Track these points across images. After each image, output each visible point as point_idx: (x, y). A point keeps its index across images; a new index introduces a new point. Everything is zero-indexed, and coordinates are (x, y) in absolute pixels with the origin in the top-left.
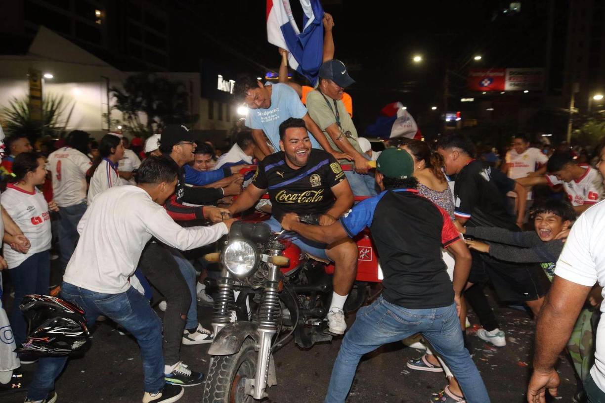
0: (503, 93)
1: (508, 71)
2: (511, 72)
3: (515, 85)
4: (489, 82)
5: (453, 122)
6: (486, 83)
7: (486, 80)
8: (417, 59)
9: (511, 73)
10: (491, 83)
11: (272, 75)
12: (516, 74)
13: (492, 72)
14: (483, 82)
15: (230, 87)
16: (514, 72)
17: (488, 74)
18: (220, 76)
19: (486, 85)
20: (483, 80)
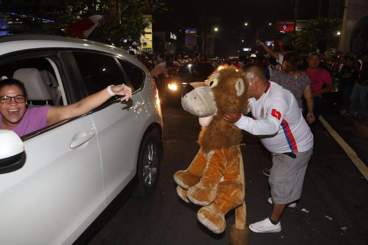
2: (297, 22)
7: (285, 26)
10: (287, 27)
11: (188, 31)
13: (288, 21)
15: (173, 37)
16: (299, 22)
17: (286, 23)
18: (171, 33)
19: (285, 28)
20: (284, 26)
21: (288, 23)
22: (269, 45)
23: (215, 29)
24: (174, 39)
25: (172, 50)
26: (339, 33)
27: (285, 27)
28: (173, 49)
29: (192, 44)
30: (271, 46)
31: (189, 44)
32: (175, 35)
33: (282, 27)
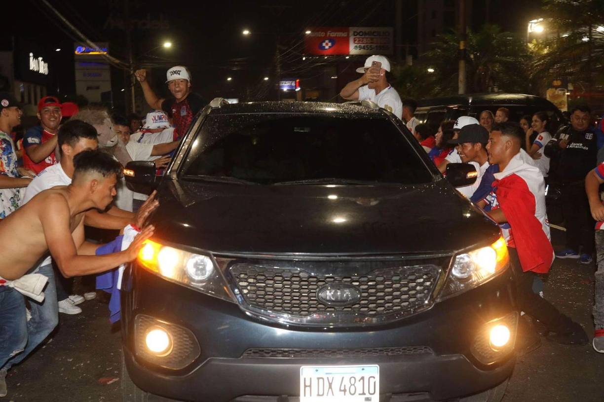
0: (347, 58)
1: (352, 30)
2: (355, 32)
3: (360, 48)
4: (330, 44)
6: (327, 45)
7: (327, 41)
8: (246, 32)
9: (355, 34)
10: (333, 45)
12: (361, 34)
13: (333, 31)
14: (324, 44)
15: (39, 66)
16: (358, 32)
17: (328, 34)
18: (31, 54)
19: (327, 47)
20: (324, 42)
21: (333, 35)
22: (285, 89)
24: (41, 71)
27: (327, 44)
29: (98, 88)
30: (291, 91)
31: (89, 88)
32: (45, 60)
33: (321, 44)
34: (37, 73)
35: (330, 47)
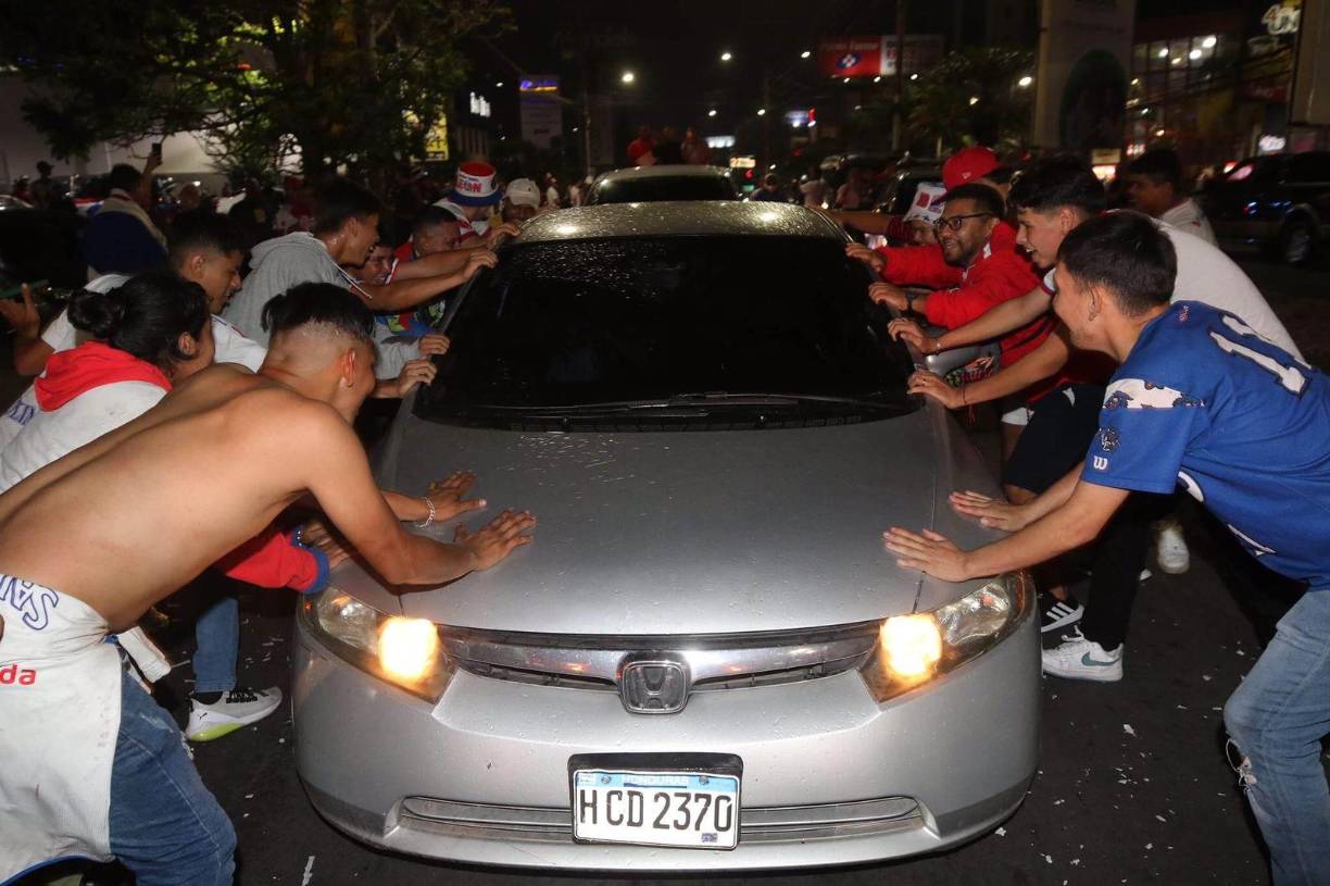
0: (877, 79)
1: (886, 39)
2: (889, 42)
4: (853, 61)
5: (804, 128)
6: (849, 62)
7: (849, 56)
9: (890, 44)
10: (857, 61)
11: (530, 84)
12: (898, 44)
13: (859, 42)
14: (845, 61)
15: (480, 107)
16: (894, 41)
17: (852, 46)
18: (473, 94)
19: (849, 65)
20: (844, 57)
21: (859, 47)
22: (796, 124)
23: (622, 75)
24: (484, 113)
25: (477, 151)
26: (1025, 81)
28: (481, 151)
29: (546, 131)
30: (804, 127)
31: (536, 132)
32: (487, 100)
33: (840, 60)
34: (477, 116)
35: (853, 65)
